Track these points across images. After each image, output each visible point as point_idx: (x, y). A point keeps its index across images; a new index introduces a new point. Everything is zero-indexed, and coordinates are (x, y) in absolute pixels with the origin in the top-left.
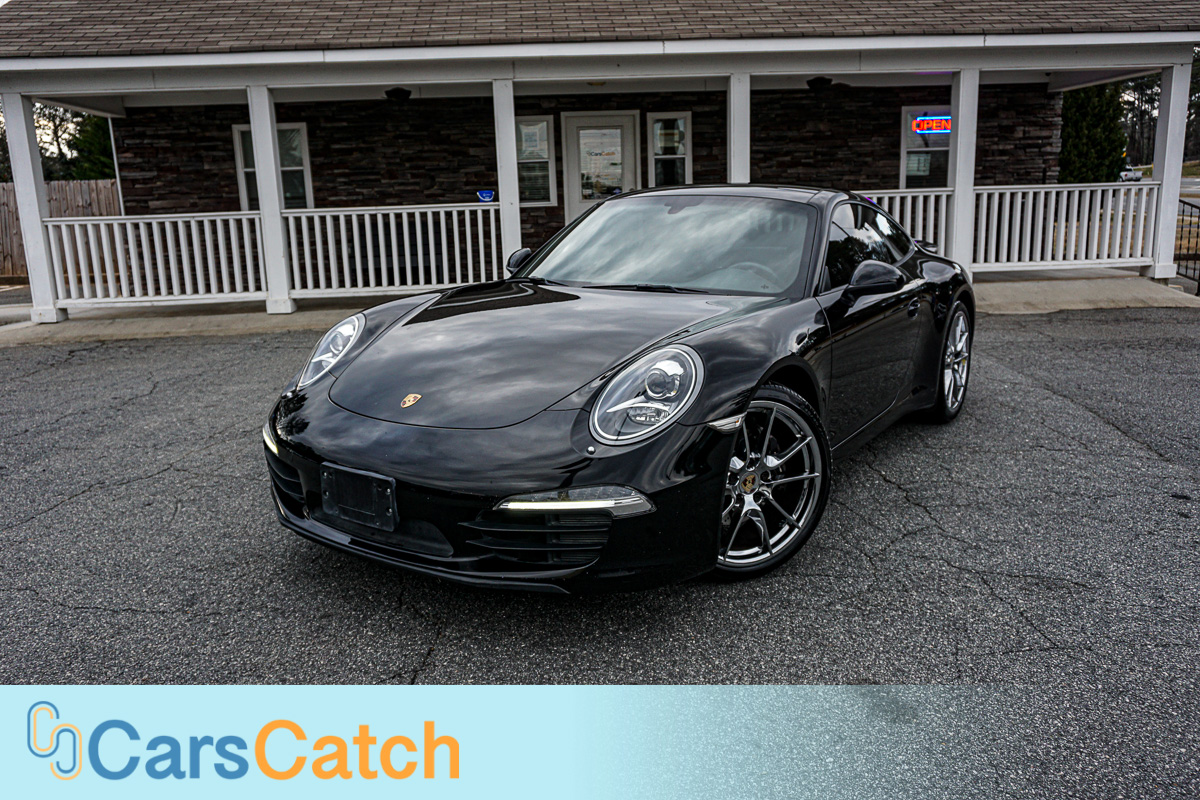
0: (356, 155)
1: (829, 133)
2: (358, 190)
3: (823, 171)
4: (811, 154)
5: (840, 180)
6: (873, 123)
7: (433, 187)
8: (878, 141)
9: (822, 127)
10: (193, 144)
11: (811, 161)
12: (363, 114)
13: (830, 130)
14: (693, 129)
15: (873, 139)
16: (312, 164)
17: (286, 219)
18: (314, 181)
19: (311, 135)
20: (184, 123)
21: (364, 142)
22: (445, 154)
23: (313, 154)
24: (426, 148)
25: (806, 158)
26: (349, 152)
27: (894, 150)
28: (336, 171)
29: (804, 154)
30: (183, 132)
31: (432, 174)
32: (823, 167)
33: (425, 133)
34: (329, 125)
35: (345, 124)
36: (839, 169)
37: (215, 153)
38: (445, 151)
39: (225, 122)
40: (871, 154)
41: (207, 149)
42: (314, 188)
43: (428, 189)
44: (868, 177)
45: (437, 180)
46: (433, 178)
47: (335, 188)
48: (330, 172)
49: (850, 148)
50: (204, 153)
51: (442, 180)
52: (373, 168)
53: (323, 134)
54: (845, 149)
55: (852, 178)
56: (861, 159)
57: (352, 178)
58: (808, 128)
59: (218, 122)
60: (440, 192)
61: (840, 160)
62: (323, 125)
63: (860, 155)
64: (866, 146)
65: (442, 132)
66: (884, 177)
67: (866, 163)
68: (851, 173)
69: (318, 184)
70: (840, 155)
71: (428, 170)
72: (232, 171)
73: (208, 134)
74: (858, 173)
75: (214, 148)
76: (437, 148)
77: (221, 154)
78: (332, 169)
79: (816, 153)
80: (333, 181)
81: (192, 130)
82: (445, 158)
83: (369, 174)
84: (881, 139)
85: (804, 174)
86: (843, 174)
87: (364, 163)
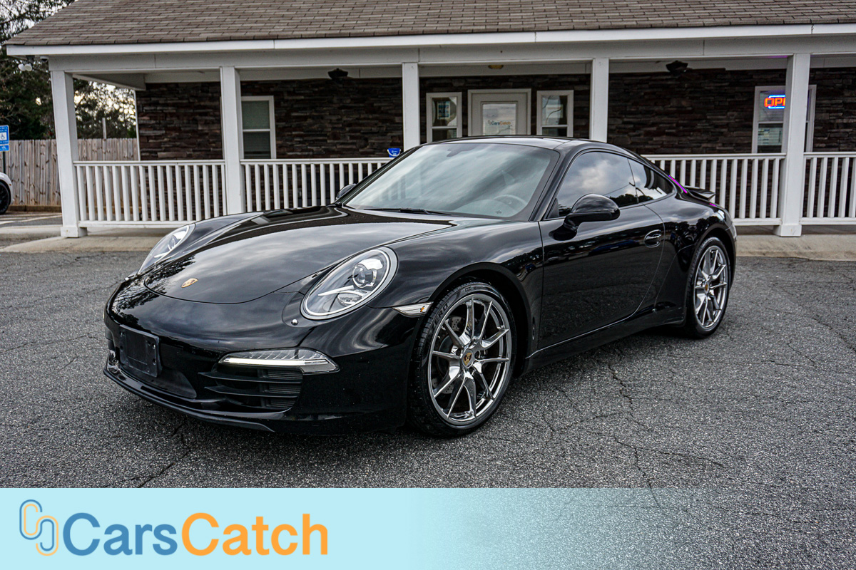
0: (310, 121)
1: (690, 108)
2: (309, 147)
3: (683, 139)
4: (674, 125)
5: (700, 146)
6: (729, 100)
7: (366, 147)
8: (733, 115)
9: (684, 103)
10: (192, 111)
11: (674, 131)
12: (317, 90)
13: (691, 106)
14: (574, 104)
15: (729, 113)
16: (276, 126)
17: (244, 167)
18: (277, 140)
19: (277, 105)
20: (186, 95)
21: (316, 111)
22: (376, 122)
23: (277, 120)
24: (362, 116)
25: (670, 128)
26: (305, 118)
27: (747, 123)
28: (294, 133)
29: (668, 125)
30: (185, 101)
31: (366, 136)
32: (684, 136)
33: (362, 105)
34: (290, 98)
35: (303, 97)
36: (698, 138)
37: (207, 118)
38: (376, 119)
39: (215, 95)
40: (727, 125)
41: (201, 114)
42: (277, 145)
43: (362, 148)
44: (724, 145)
45: (369, 141)
46: (366, 140)
47: (292, 145)
48: (289, 133)
49: (708, 121)
50: (198, 117)
51: (373, 141)
52: (322, 131)
53: (286, 105)
54: (704, 121)
55: (709, 145)
56: (718, 130)
57: (305, 138)
58: (672, 104)
59: (210, 95)
60: (371, 150)
61: (699, 131)
62: (286, 98)
63: (716, 126)
64: (722, 119)
65: (375, 105)
66: (738, 145)
67: (722, 133)
68: (709, 141)
69: (280, 142)
70: (699, 126)
71: (363, 133)
72: (218, 131)
73: (202, 104)
74: (715, 141)
75: (206, 114)
76: (370, 117)
77: (211, 118)
78: (291, 132)
79: (678, 125)
80: (291, 141)
81: (191, 101)
82: (376, 124)
83: (318, 135)
84: (735, 114)
85: (668, 142)
86: (702, 142)
87: (315, 127)
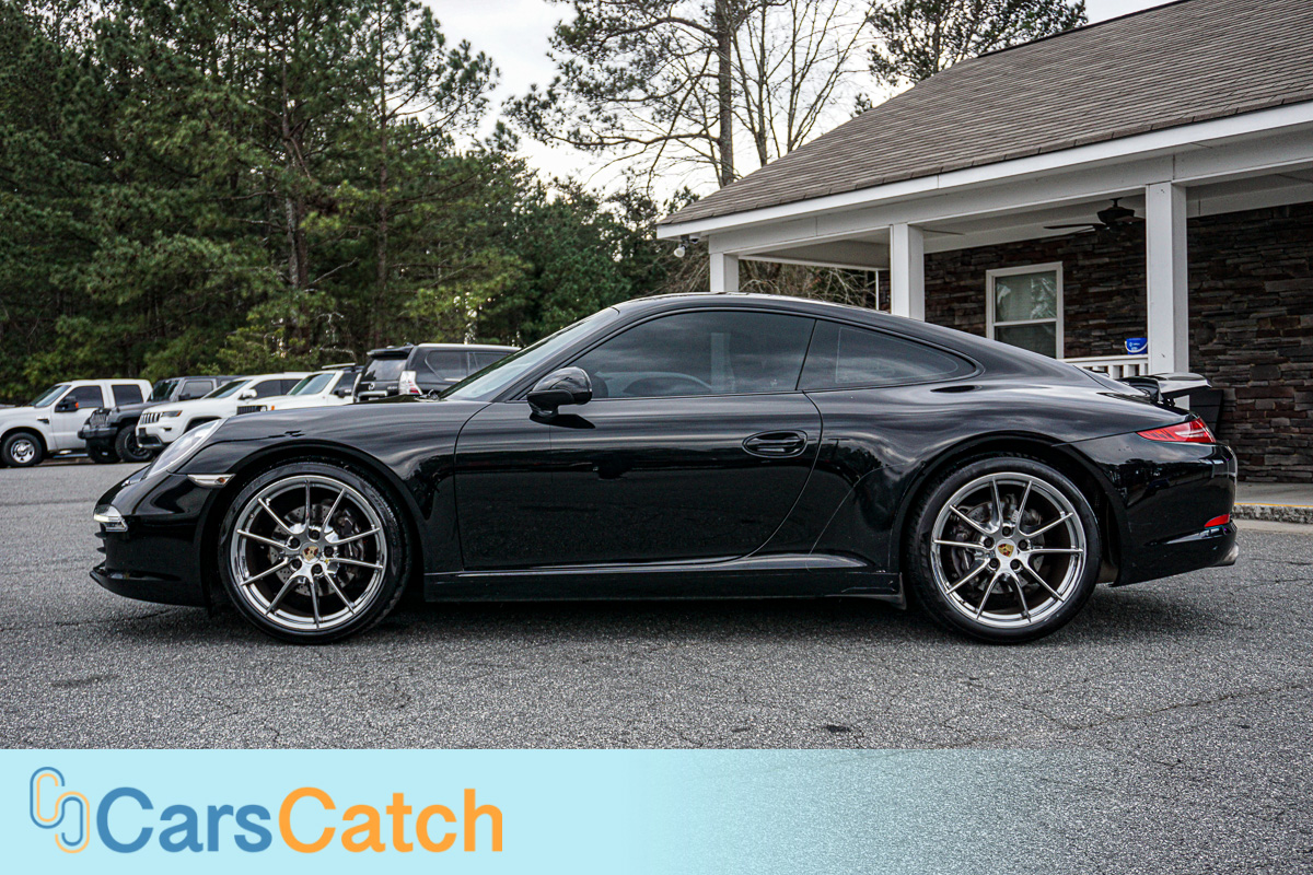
0: (1118, 299)
2: (1114, 347)
7: (1211, 340)
10: (947, 296)
12: (1128, 244)
16: (1065, 312)
18: (1065, 336)
19: (1067, 276)
20: (941, 272)
21: (1127, 282)
22: (1230, 293)
23: (1067, 302)
24: (1205, 286)
26: (1109, 296)
28: (1091, 322)
30: (939, 282)
31: (1211, 321)
33: (1204, 264)
34: (1087, 263)
35: (1107, 260)
37: (967, 305)
38: (1231, 288)
39: (979, 268)
41: (960, 300)
42: (1065, 344)
43: (1205, 343)
45: (1218, 330)
46: (1212, 328)
47: (1089, 344)
48: (1085, 324)
50: (956, 305)
51: (1224, 330)
52: (1136, 317)
53: (1080, 275)
57: (1109, 331)
59: (972, 268)
60: (1221, 347)
62: (1081, 263)
65: (1229, 262)
69: (1070, 340)
71: (1206, 316)
72: (981, 326)
73: (962, 283)
75: (965, 300)
76: (1220, 284)
77: (974, 305)
78: (1087, 320)
80: (1087, 336)
81: (947, 280)
82: (1229, 298)
83: (1129, 324)
87: (1125, 310)
